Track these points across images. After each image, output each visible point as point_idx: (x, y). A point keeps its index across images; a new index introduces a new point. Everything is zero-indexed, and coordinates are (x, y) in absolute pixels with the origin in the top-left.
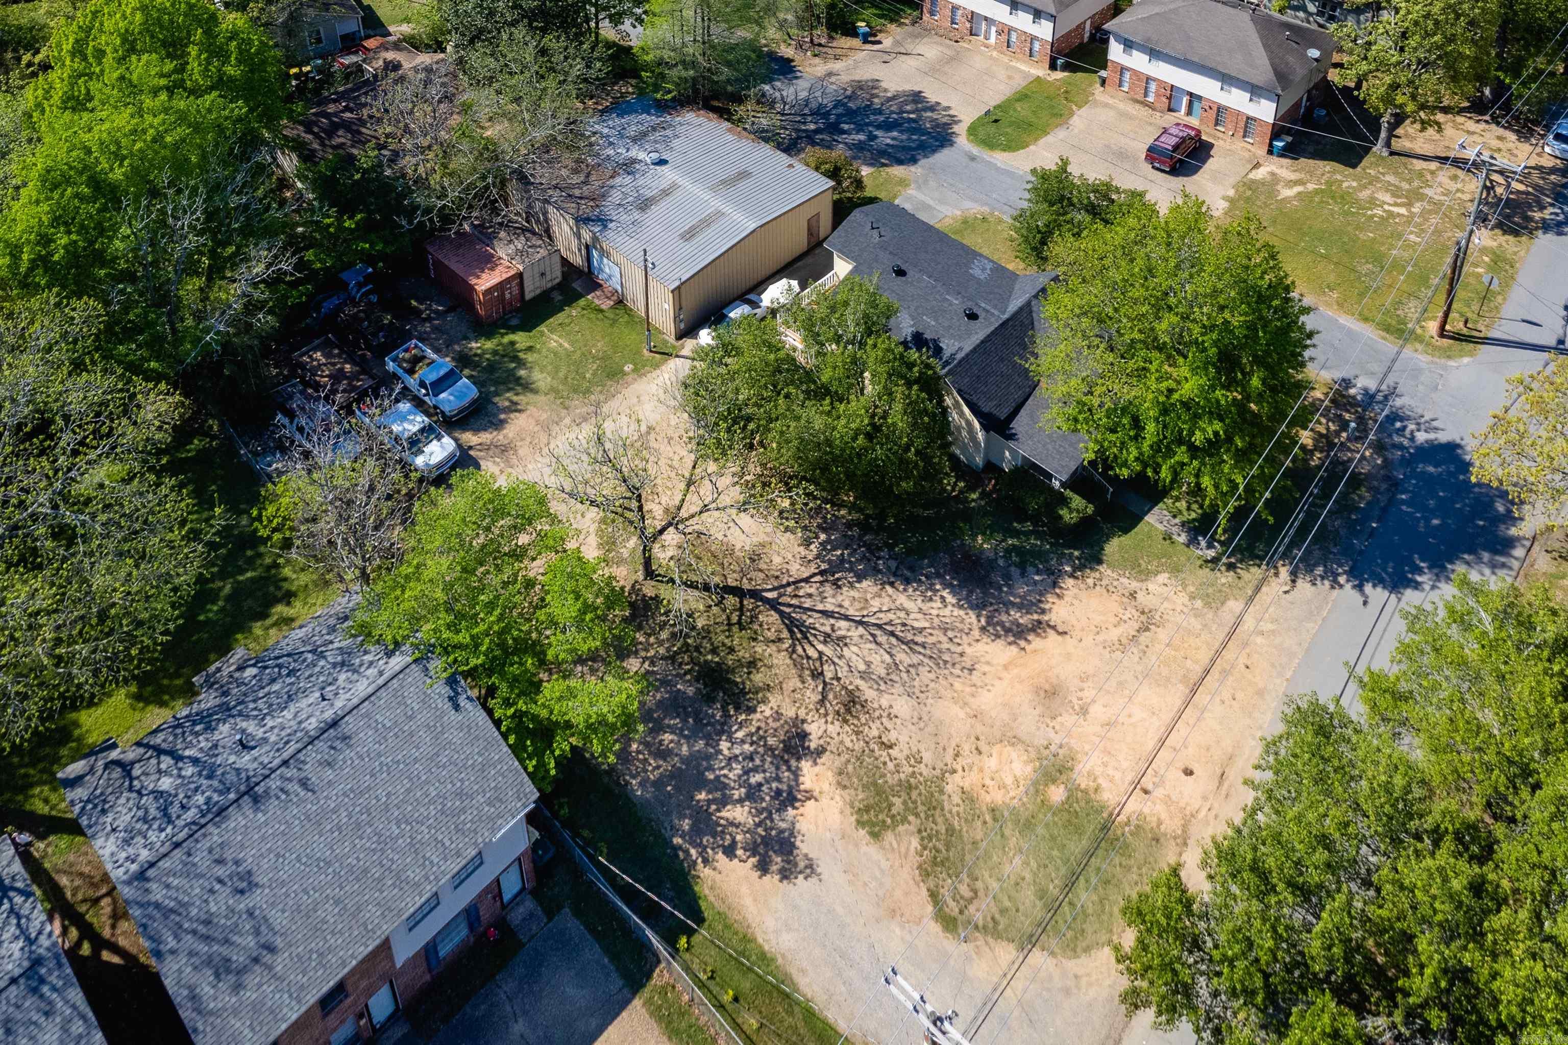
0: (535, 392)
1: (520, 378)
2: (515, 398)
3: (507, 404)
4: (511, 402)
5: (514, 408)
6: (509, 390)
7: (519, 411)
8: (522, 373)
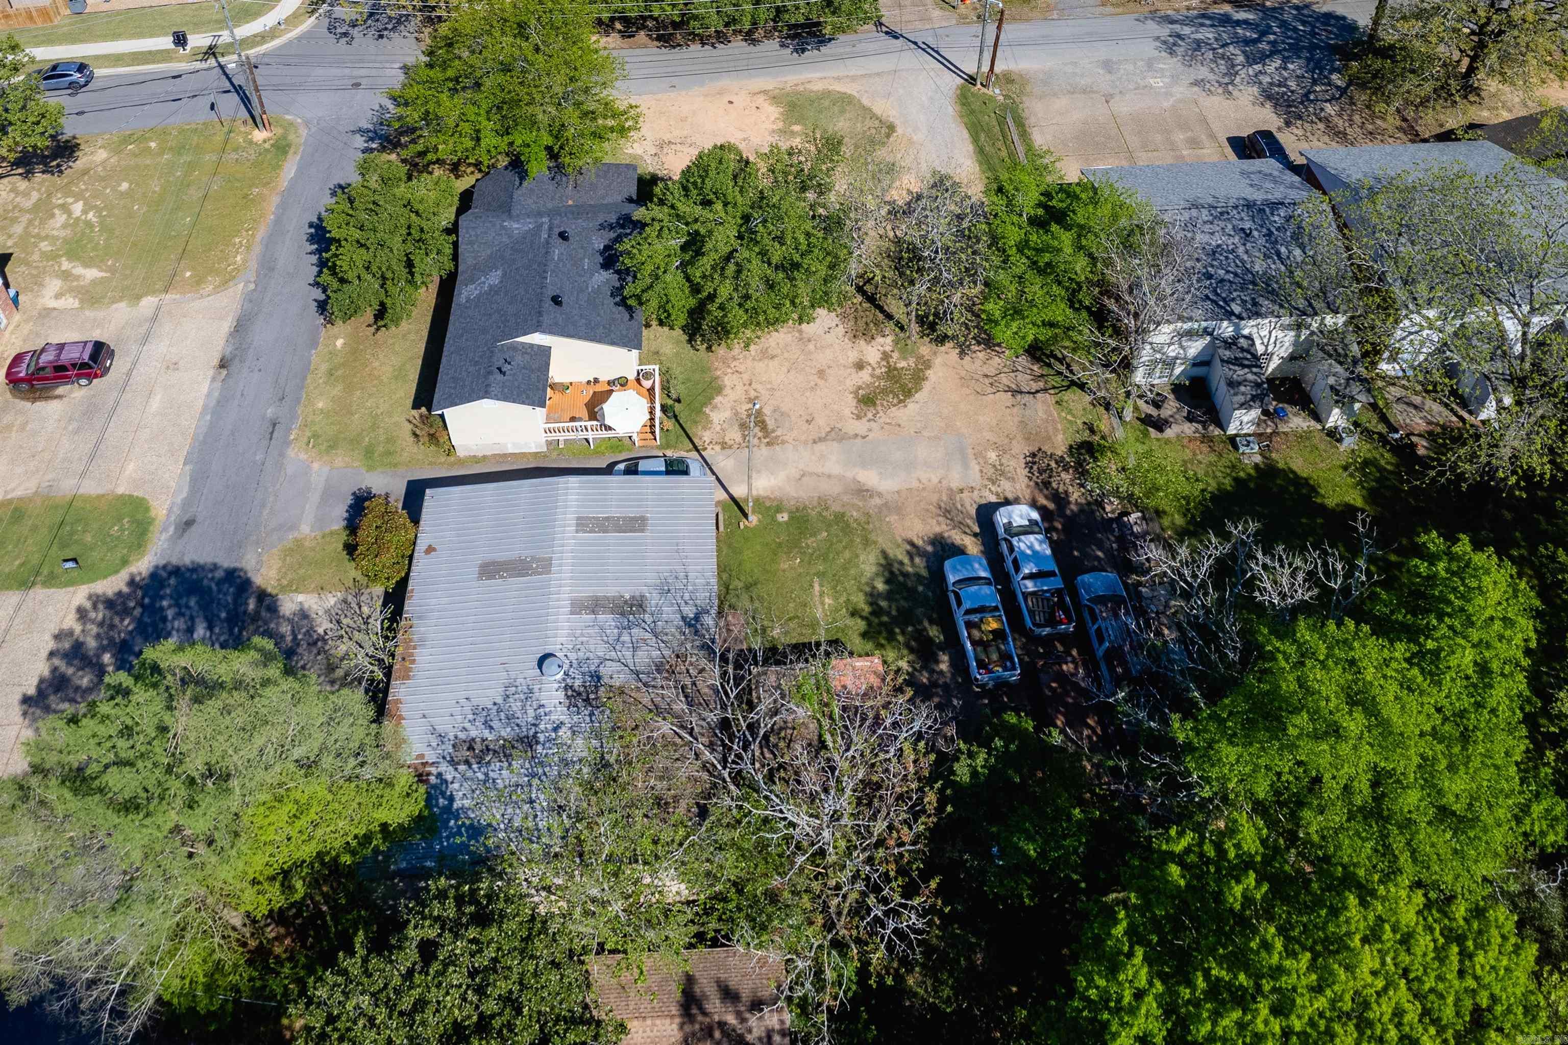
0: (884, 554)
1: (887, 582)
2: (906, 560)
3: (917, 560)
4: (912, 559)
5: (914, 550)
6: (906, 575)
7: (912, 544)
8: (881, 586)
